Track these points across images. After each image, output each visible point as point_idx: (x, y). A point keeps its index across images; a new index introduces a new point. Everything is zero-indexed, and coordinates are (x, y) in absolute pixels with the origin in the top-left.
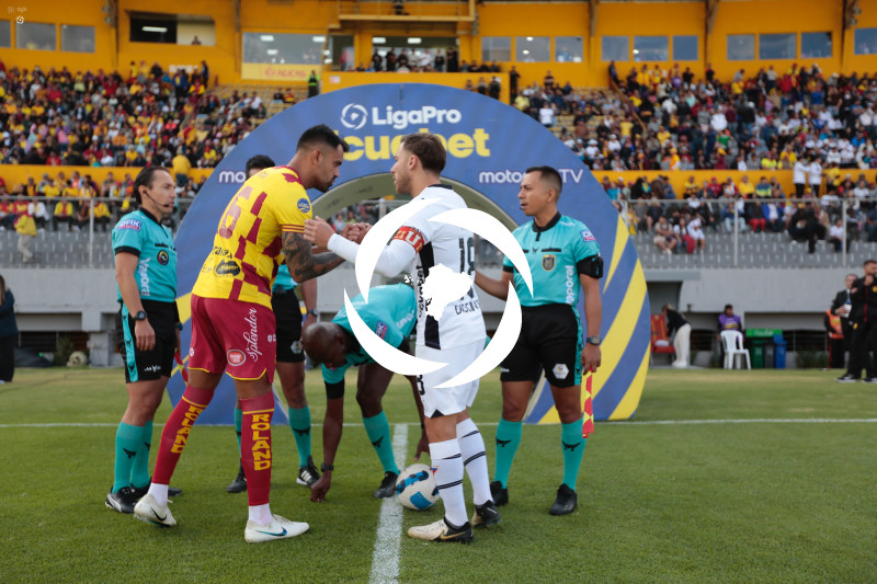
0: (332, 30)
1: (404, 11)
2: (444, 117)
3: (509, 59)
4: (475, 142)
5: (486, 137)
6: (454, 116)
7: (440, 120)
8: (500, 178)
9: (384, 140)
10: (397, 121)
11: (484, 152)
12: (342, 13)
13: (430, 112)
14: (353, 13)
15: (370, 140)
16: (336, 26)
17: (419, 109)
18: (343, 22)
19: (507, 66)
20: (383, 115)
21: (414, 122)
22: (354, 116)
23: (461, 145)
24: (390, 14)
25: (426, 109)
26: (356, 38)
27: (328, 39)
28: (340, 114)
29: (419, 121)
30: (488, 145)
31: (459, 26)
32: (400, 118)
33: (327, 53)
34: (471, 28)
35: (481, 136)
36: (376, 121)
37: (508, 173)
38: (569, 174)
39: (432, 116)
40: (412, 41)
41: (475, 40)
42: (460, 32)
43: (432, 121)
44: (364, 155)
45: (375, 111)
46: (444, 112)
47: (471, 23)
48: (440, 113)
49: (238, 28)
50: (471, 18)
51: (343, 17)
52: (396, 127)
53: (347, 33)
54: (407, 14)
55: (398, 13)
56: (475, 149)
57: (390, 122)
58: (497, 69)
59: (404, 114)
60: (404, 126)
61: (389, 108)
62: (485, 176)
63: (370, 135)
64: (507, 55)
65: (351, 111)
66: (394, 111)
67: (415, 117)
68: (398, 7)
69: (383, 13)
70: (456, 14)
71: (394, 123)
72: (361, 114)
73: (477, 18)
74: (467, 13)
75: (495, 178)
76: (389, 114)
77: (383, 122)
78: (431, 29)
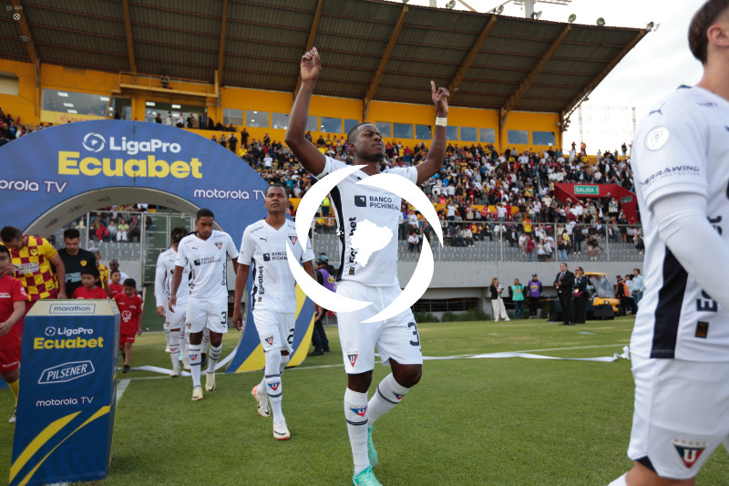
0: (114, 94)
1: (169, 86)
2: (168, 148)
3: (242, 124)
4: (191, 168)
5: (200, 164)
6: (175, 148)
7: (164, 150)
8: (210, 194)
9: (119, 162)
10: (129, 148)
11: (198, 175)
12: (122, 82)
13: (156, 144)
14: (131, 83)
15: (107, 162)
16: (119, 91)
17: (149, 140)
18: (122, 89)
19: (240, 129)
20: (118, 143)
21: (144, 150)
22: (94, 142)
23: (180, 169)
24: (158, 87)
25: (153, 141)
26: (133, 101)
27: (111, 99)
28: (83, 140)
29: (148, 149)
30: (201, 170)
31: (208, 99)
32: (132, 146)
33: (111, 109)
34: (216, 102)
35: (196, 163)
36: (113, 147)
37: (216, 191)
38: (259, 193)
39: (158, 146)
40: (174, 106)
41: (218, 110)
42: (207, 104)
43: (159, 150)
44: (102, 171)
45: (112, 140)
46: (168, 144)
47: (217, 99)
48: (165, 145)
49: (39, 85)
50: (216, 95)
51: (123, 85)
52: (129, 152)
53: (126, 97)
54: (170, 88)
55: (165, 87)
56: (191, 172)
57: (124, 149)
58: (232, 129)
59: (136, 143)
60: (136, 152)
61: (124, 138)
62: (198, 192)
63: (106, 157)
64: (240, 121)
65: (91, 138)
66: (127, 141)
67: (145, 147)
68: (164, 83)
69: (153, 86)
70: (206, 92)
71: (127, 150)
72: (100, 141)
73: (220, 96)
74: (213, 92)
75: (206, 194)
76: (124, 143)
77: (118, 148)
78: (188, 100)
